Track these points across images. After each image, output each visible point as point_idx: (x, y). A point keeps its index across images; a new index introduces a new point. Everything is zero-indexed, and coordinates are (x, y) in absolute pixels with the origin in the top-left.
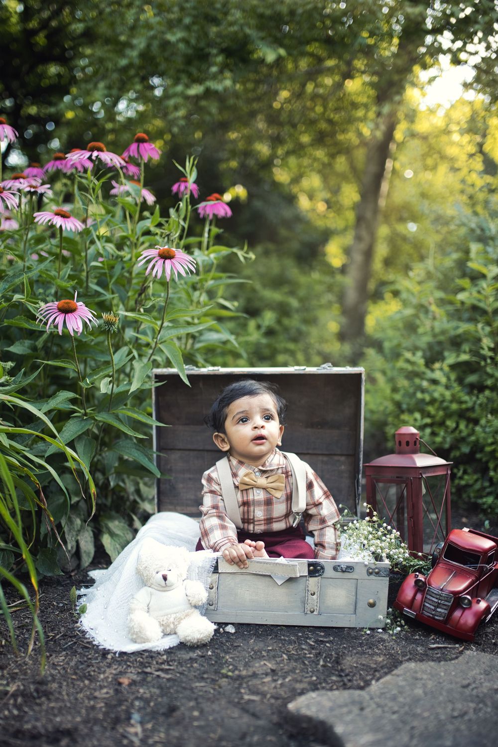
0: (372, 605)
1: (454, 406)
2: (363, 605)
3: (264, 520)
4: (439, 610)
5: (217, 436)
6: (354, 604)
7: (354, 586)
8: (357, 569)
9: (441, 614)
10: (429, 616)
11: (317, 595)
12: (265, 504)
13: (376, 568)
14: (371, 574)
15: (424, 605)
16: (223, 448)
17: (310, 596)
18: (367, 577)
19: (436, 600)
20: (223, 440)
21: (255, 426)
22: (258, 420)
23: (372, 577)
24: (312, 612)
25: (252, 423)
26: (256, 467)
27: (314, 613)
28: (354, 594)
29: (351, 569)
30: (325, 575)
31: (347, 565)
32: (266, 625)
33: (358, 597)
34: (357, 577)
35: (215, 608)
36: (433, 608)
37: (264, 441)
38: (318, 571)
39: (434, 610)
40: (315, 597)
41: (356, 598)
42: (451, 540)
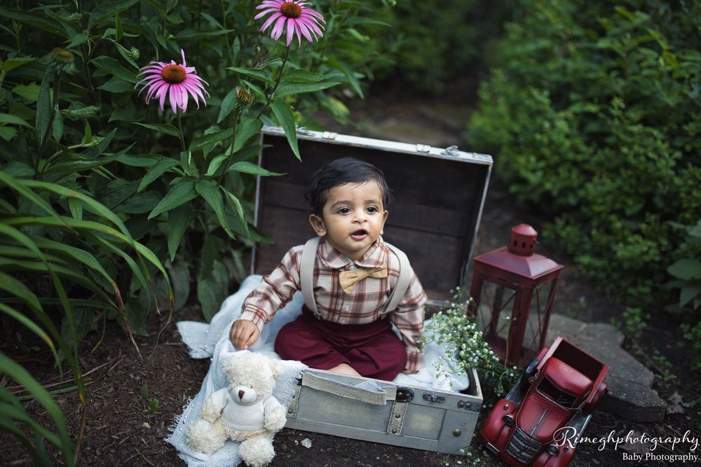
0: (457, 435)
1: (571, 156)
2: (447, 432)
3: (351, 314)
4: (523, 453)
5: (313, 218)
6: (439, 430)
7: (442, 415)
8: (448, 401)
9: (524, 458)
10: (512, 457)
11: (402, 419)
12: (355, 300)
13: (468, 402)
14: (461, 406)
15: (509, 444)
16: (319, 231)
17: (394, 419)
18: (457, 409)
19: (523, 445)
20: (319, 223)
21: (355, 220)
22: (361, 213)
23: (462, 409)
24: (394, 433)
25: (354, 215)
26: (353, 261)
27: (396, 434)
28: (440, 422)
29: (442, 400)
30: (414, 401)
31: (438, 395)
32: (345, 438)
33: (444, 425)
34: (446, 408)
35: (294, 416)
36: (518, 451)
37: (365, 236)
38: (406, 398)
39: (519, 453)
40: (399, 419)
41: (442, 426)
42: (548, 373)
